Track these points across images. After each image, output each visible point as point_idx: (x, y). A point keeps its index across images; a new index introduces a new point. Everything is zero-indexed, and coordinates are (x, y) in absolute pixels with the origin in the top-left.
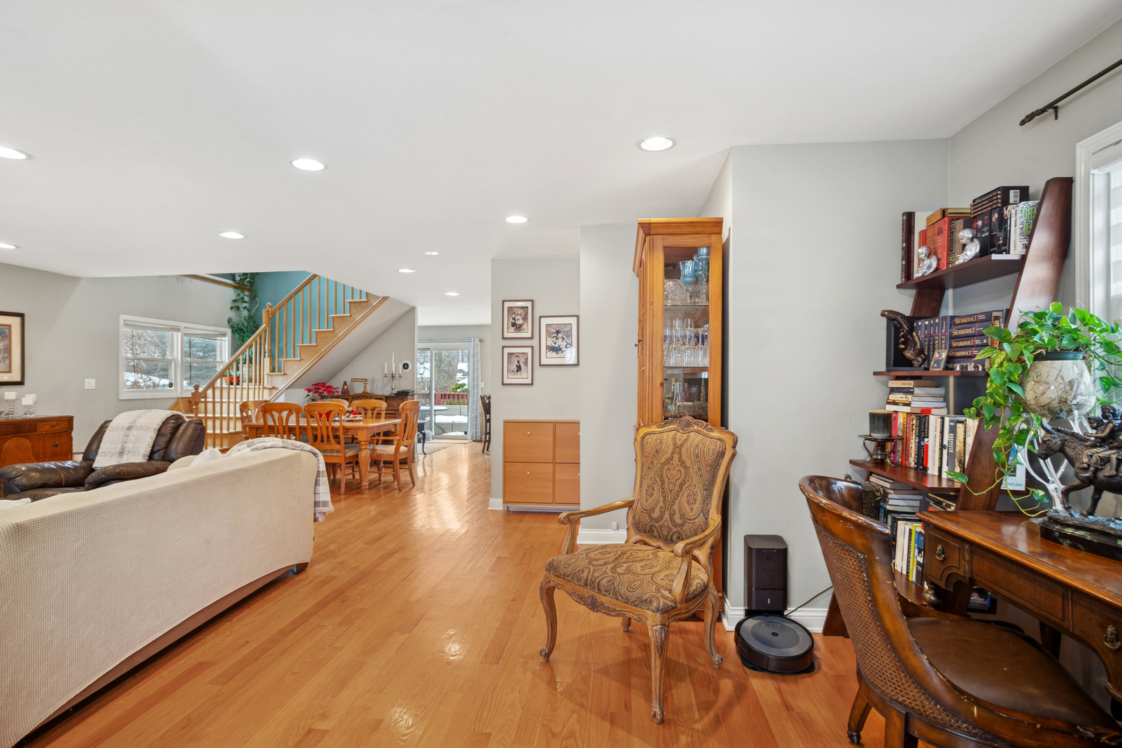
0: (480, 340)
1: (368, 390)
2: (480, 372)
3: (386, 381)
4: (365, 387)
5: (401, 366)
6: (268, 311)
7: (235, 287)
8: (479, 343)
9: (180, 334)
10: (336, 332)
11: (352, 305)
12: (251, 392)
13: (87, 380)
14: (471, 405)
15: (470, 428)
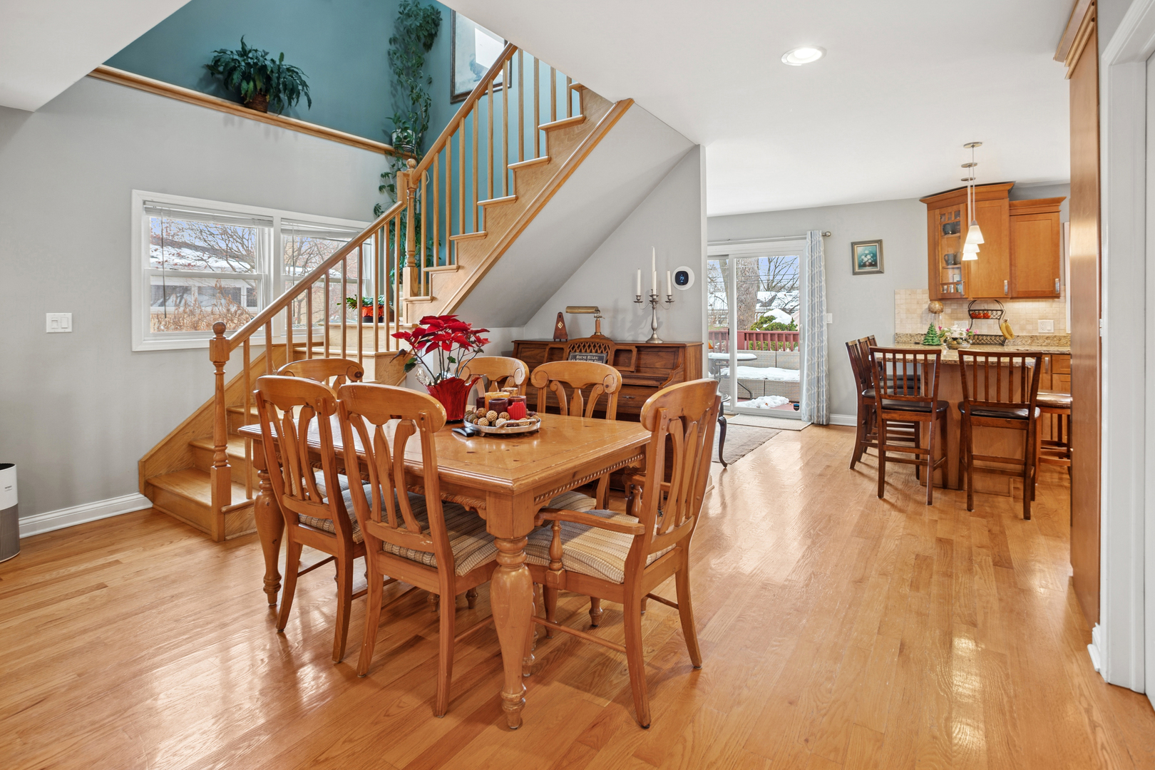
0: (825, 235)
1: (606, 331)
2: (824, 293)
3: (640, 312)
4: (597, 325)
5: (670, 278)
6: (406, 175)
7: (387, 153)
8: (821, 238)
9: (272, 230)
10: (522, 200)
11: (553, 134)
12: (352, 337)
13: (49, 316)
14: (808, 351)
15: (810, 397)
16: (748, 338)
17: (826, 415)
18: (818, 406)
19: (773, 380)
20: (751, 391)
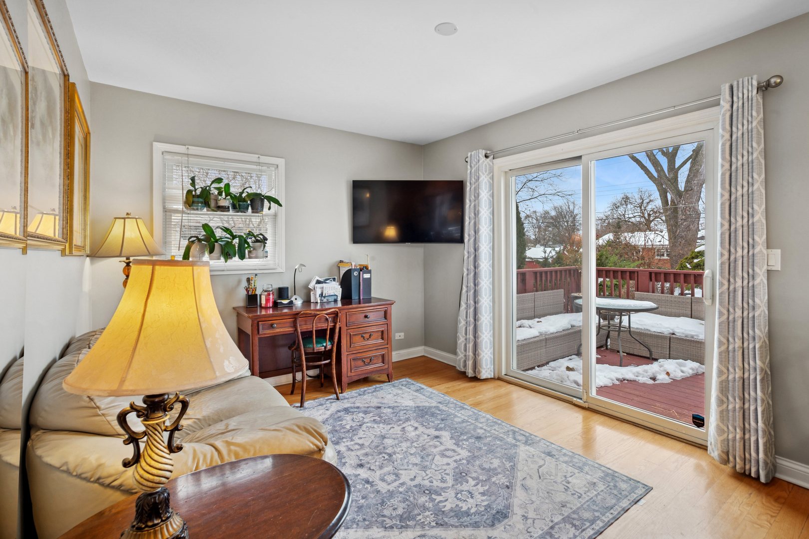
14: (720, 324)
15: (723, 416)
16: (653, 279)
17: (766, 463)
18: (743, 439)
19: (683, 336)
20: (651, 348)
